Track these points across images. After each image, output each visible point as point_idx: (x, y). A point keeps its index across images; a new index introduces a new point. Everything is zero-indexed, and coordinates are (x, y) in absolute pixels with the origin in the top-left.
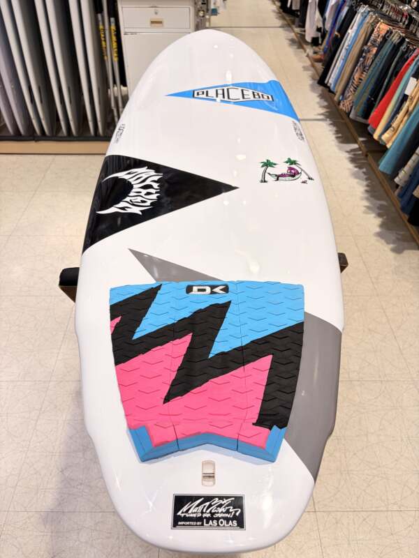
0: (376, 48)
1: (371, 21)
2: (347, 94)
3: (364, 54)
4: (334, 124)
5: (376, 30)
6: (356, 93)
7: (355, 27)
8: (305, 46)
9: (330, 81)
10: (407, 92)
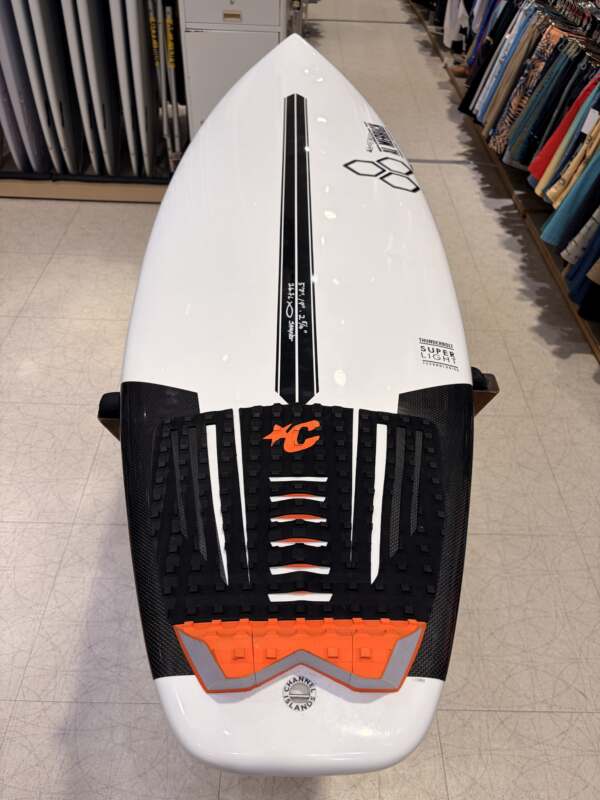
0: (544, 63)
1: (538, 24)
2: (500, 128)
3: (526, 72)
4: (479, 169)
5: (544, 37)
6: (514, 127)
7: (515, 31)
8: (442, 53)
9: (477, 107)
10: (585, 130)
